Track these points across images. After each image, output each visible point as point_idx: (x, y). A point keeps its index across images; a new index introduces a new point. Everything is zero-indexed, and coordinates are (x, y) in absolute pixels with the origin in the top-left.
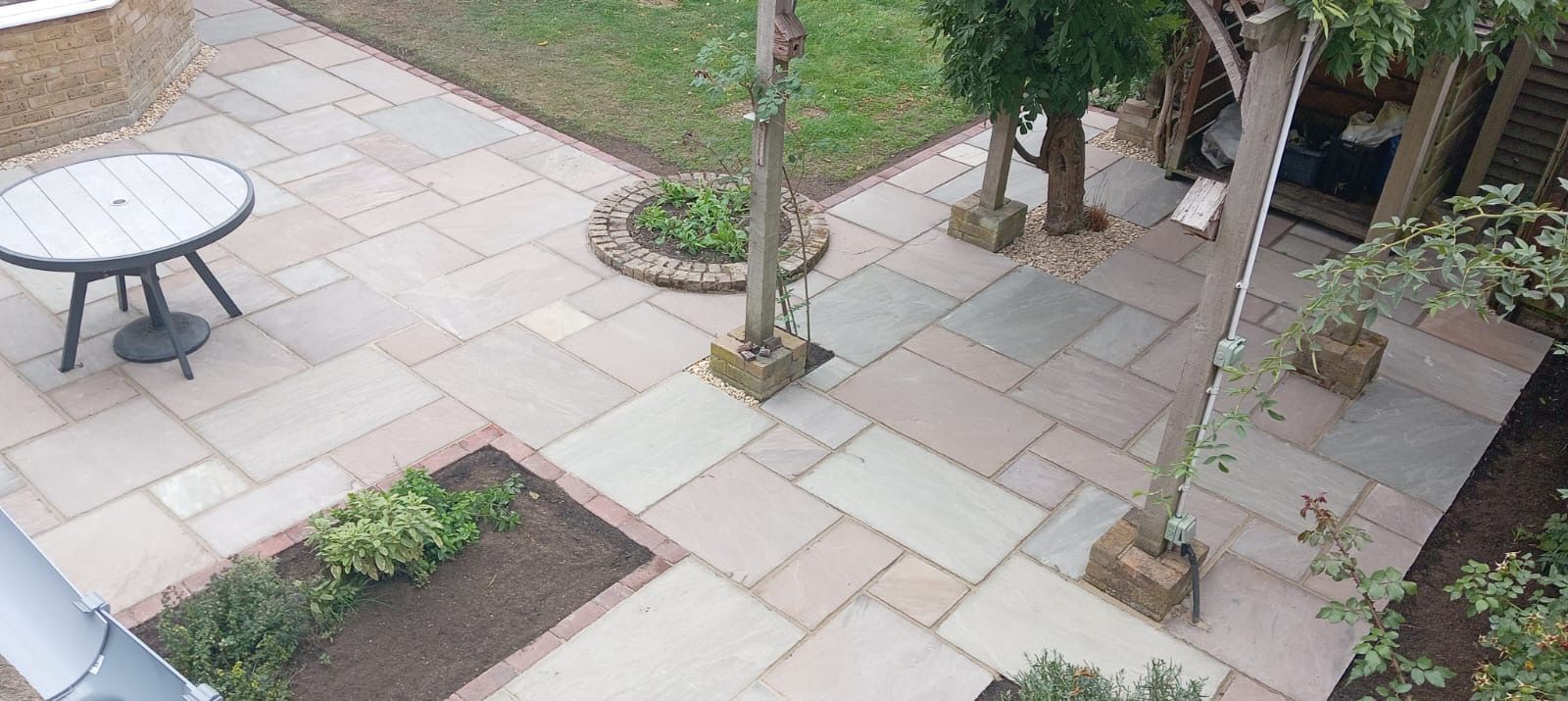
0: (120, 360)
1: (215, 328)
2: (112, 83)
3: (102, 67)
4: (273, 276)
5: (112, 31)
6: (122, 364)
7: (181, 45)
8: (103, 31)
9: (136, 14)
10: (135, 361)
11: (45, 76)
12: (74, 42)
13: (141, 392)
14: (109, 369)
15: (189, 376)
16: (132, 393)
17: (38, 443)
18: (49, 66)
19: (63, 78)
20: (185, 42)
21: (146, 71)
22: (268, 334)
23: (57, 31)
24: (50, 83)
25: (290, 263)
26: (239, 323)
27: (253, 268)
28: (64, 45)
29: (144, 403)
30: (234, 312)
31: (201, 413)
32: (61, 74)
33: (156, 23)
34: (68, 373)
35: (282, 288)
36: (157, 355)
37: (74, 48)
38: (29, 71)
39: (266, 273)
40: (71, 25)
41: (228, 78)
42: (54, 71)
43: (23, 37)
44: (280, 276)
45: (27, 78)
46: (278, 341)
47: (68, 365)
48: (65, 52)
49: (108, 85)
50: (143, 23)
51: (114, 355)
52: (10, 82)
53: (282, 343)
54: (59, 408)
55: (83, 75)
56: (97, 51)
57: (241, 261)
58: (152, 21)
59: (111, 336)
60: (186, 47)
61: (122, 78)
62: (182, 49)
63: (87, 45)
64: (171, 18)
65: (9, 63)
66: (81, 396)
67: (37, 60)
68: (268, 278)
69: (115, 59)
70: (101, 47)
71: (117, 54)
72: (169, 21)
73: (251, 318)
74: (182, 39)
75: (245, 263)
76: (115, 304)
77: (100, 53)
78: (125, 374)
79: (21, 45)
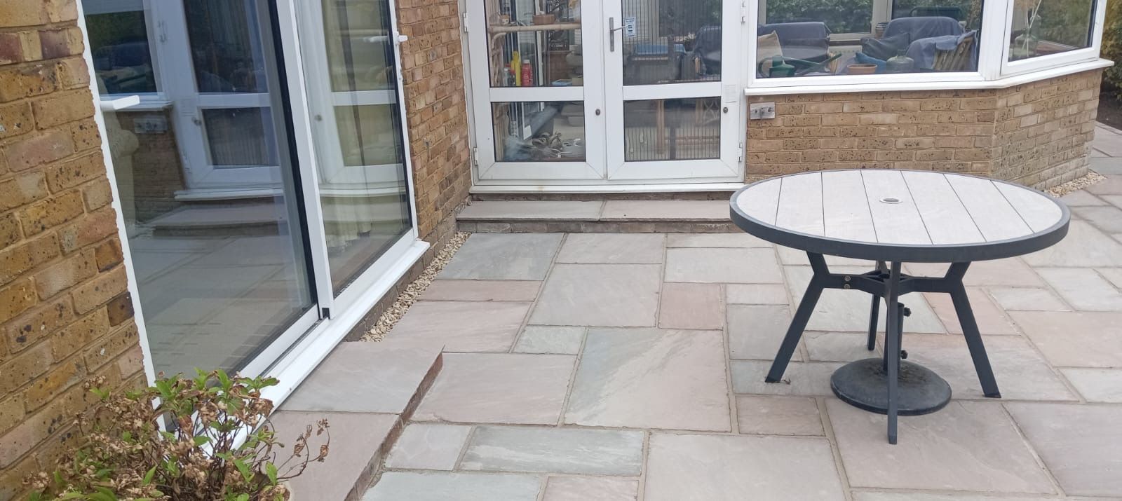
0: (831, 392)
1: (957, 400)
2: (979, 165)
3: (975, 147)
4: (1063, 371)
5: (996, 114)
6: (830, 397)
7: (1067, 160)
8: (988, 112)
9: (1028, 109)
10: (843, 399)
11: (917, 145)
12: (955, 118)
13: (827, 433)
14: (813, 397)
15: (892, 439)
16: (817, 429)
17: (689, 438)
18: (924, 135)
19: (933, 150)
20: (1073, 158)
21: (1020, 168)
22: (1021, 431)
23: (943, 102)
24: (919, 152)
25: (1094, 364)
26: (992, 404)
27: (1043, 355)
28: (944, 118)
29: (822, 448)
30: (991, 390)
31: (878, 489)
32: (933, 145)
33: (1047, 127)
34: (770, 384)
35: (1070, 387)
36: (870, 401)
37: (953, 122)
38: (905, 136)
39: (1055, 364)
40: (957, 100)
41: (1105, 197)
42: (927, 141)
43: (910, 103)
44: (1071, 374)
45: (900, 143)
46: (1031, 444)
47: (774, 376)
48: (944, 125)
49: (974, 165)
50: (1033, 120)
51: (828, 384)
52: (885, 143)
53: (1035, 448)
54: (735, 413)
55: (954, 151)
56: (975, 130)
57: (1032, 345)
58: (1044, 123)
59: (837, 366)
60: (1073, 164)
61: (991, 162)
62: (1068, 164)
63: (967, 122)
64: (1065, 130)
65: (890, 125)
66: (764, 411)
67: (915, 127)
68: (1056, 371)
69: (990, 142)
70: (979, 128)
71: (994, 137)
72: (1062, 132)
73: (1009, 406)
74: (1071, 155)
75: (1036, 348)
76: (864, 340)
77: (978, 133)
78: (826, 408)
79: (905, 110)
